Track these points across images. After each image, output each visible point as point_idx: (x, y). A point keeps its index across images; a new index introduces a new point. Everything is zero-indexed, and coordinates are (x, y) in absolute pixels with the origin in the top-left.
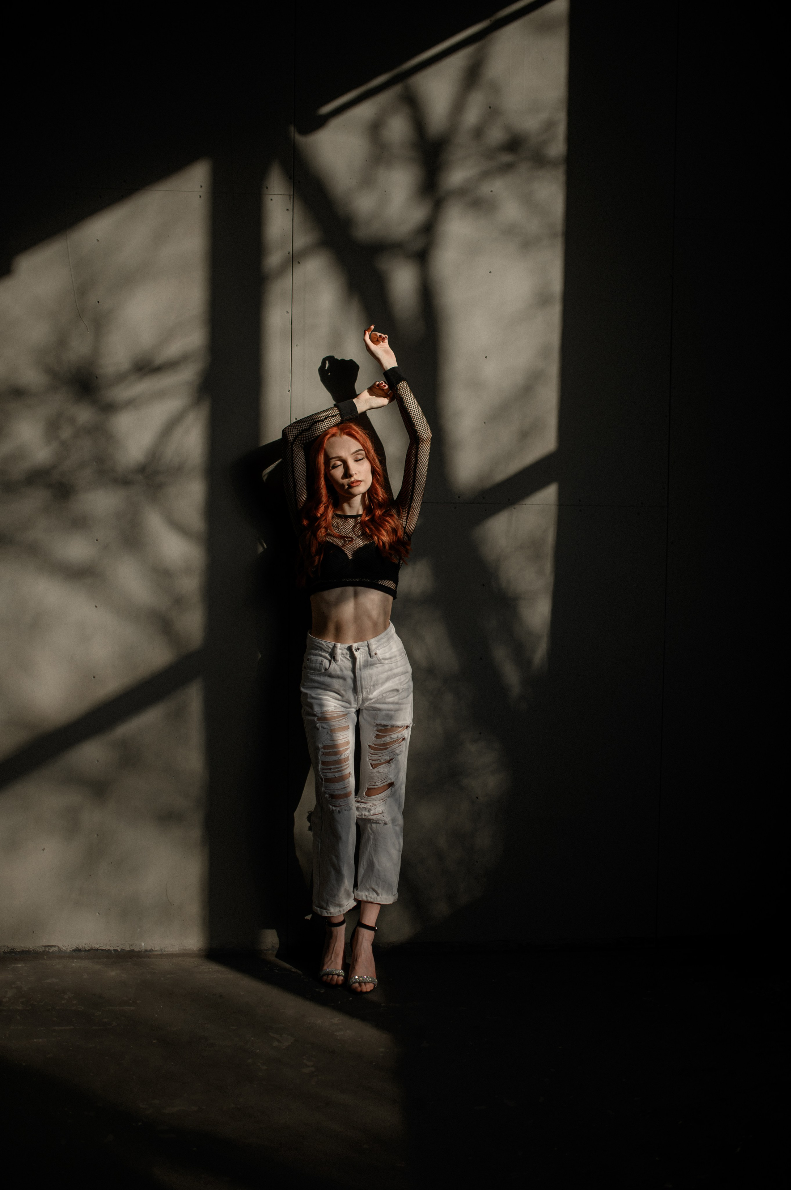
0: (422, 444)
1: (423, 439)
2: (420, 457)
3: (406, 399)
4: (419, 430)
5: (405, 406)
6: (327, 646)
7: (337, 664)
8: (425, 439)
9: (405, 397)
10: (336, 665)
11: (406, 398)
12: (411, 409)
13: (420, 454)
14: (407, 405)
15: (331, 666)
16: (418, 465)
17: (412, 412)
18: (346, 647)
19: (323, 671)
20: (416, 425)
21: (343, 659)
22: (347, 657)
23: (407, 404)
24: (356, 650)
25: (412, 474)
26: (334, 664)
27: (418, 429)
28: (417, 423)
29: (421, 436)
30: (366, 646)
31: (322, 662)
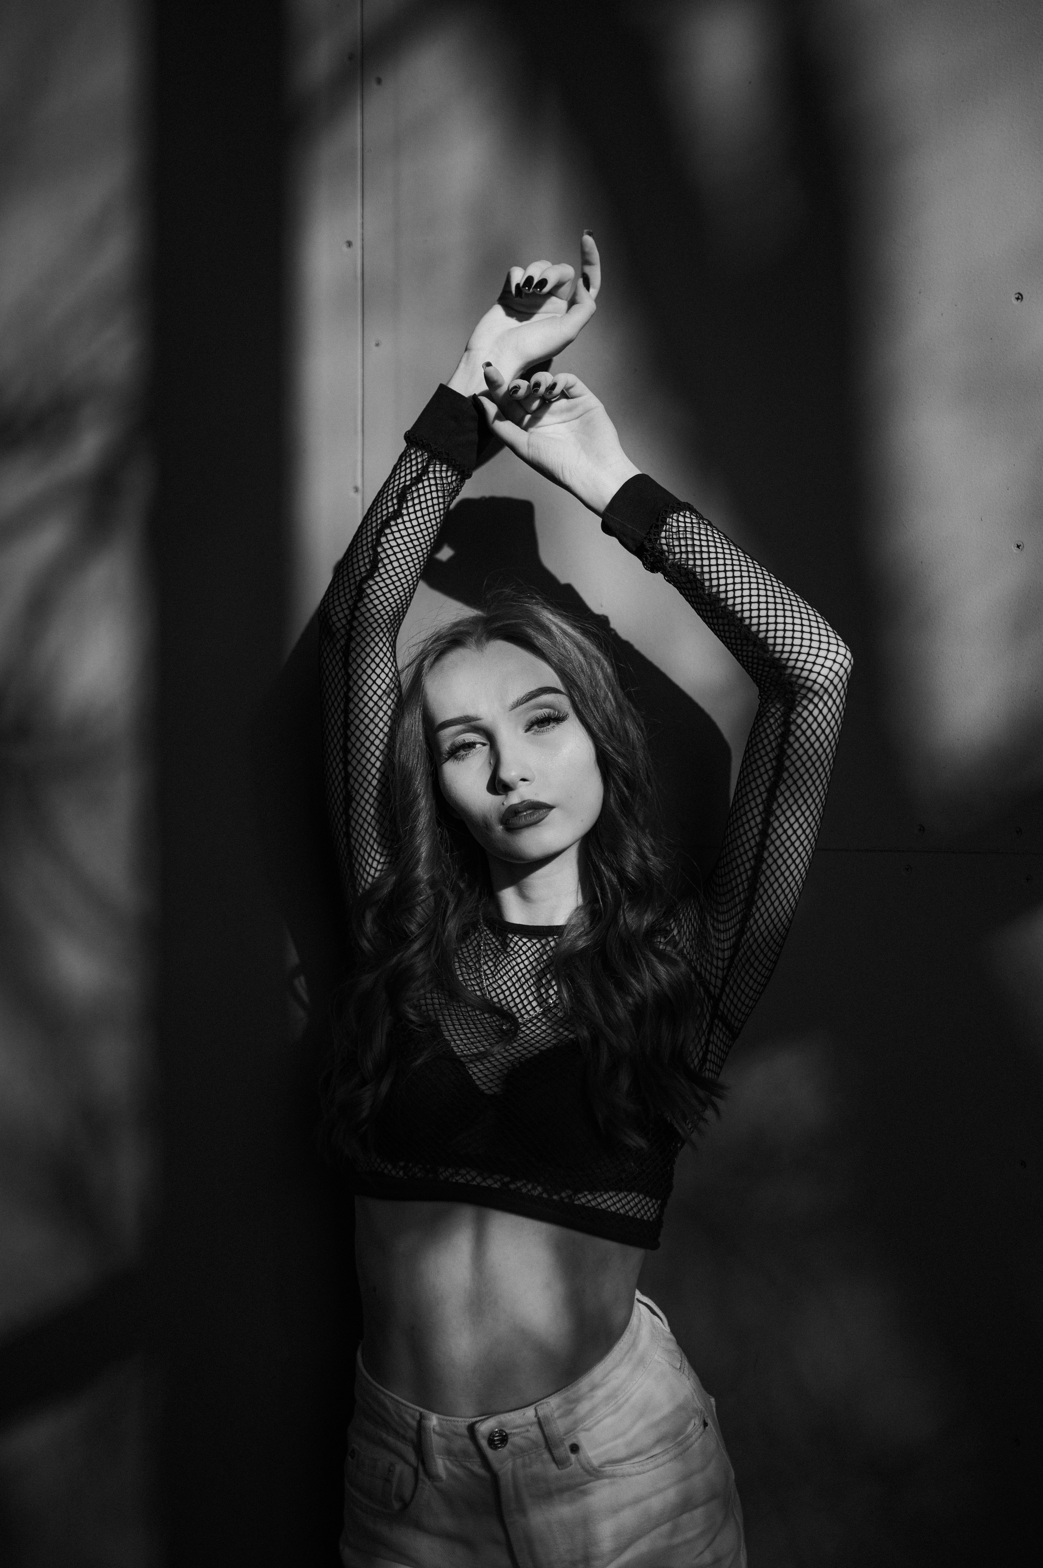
6: (400, 1417)
7: (436, 1488)
15: (418, 1493)
18: (460, 1431)
19: (396, 1505)
21: (454, 1469)
22: (470, 1466)
24: (491, 1442)
26: (426, 1487)
30: (531, 1424)
31: (390, 1471)
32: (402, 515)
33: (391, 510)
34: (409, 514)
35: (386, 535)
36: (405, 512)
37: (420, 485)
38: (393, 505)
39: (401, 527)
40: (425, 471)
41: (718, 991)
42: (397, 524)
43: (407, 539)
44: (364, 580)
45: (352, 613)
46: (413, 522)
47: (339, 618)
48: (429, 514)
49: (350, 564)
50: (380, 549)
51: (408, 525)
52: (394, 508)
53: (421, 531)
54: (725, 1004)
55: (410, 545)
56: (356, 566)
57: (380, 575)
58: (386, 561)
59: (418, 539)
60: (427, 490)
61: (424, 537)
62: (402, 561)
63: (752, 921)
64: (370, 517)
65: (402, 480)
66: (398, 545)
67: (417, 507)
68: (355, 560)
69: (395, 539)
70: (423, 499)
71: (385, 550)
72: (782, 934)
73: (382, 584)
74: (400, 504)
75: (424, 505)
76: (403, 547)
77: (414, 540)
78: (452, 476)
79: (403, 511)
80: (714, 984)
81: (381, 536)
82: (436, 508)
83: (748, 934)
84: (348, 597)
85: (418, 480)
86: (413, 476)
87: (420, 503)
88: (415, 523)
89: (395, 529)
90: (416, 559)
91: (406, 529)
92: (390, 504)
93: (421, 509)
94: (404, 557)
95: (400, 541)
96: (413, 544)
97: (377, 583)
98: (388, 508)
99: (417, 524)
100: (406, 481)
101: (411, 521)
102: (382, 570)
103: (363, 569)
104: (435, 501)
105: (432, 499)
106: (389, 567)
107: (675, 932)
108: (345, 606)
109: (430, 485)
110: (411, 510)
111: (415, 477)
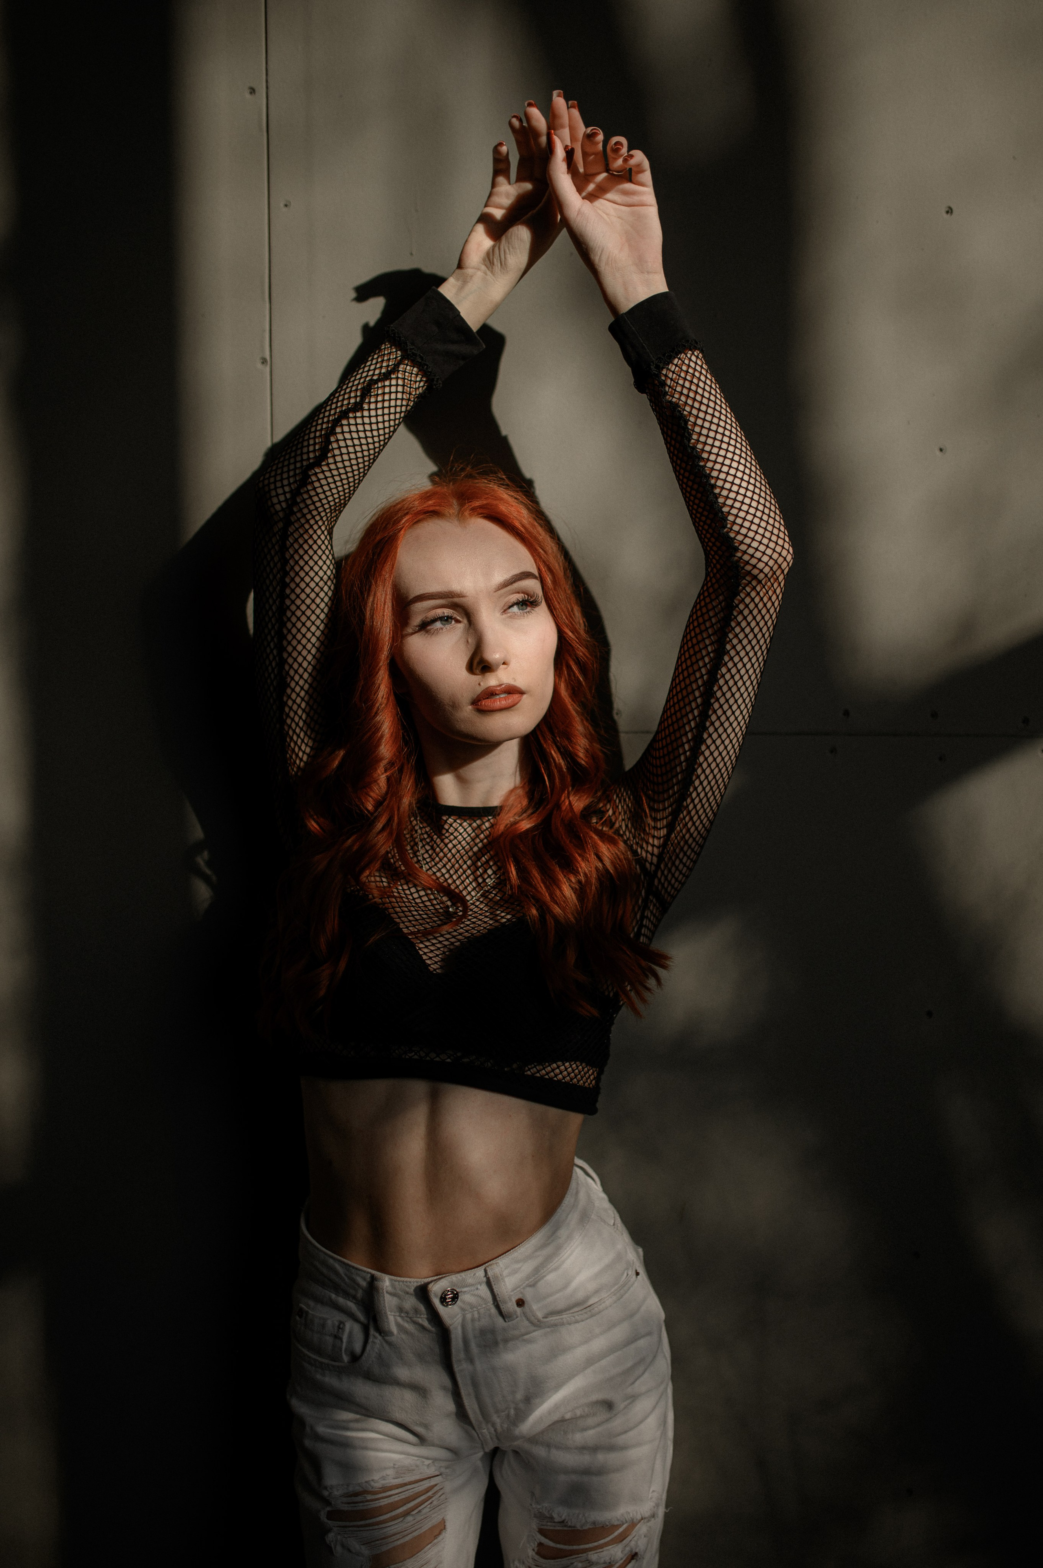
0: (748, 594)
1: (755, 577)
2: (735, 641)
3: (699, 422)
4: (742, 542)
5: (694, 448)
6: (349, 1278)
7: (387, 1342)
8: (761, 576)
9: (695, 412)
10: (385, 1345)
11: (697, 417)
12: (715, 462)
13: (737, 630)
14: (700, 446)
15: (368, 1348)
16: (724, 670)
17: (720, 471)
18: (412, 1290)
19: (346, 1358)
20: (734, 523)
21: (406, 1325)
22: (420, 1321)
23: (702, 439)
24: (443, 1300)
25: (699, 700)
26: (377, 1341)
27: (740, 538)
28: (737, 516)
29: (747, 563)
30: (480, 1283)
31: (340, 1328)
32: (362, 409)
33: (352, 401)
34: (369, 410)
35: (342, 425)
36: (366, 406)
37: (387, 383)
38: (356, 397)
39: (359, 421)
40: (395, 369)
41: (653, 868)
42: (355, 418)
43: (362, 435)
44: (311, 466)
45: (293, 498)
46: (372, 419)
47: (279, 499)
48: (390, 414)
49: (299, 446)
50: (332, 439)
51: (367, 420)
52: (356, 400)
53: (378, 429)
54: (659, 880)
55: (363, 441)
56: (305, 450)
57: (328, 464)
58: (337, 452)
59: (373, 437)
60: (393, 389)
61: (379, 436)
62: (353, 456)
63: (689, 800)
64: (330, 403)
65: (371, 373)
66: (352, 439)
67: (380, 405)
68: (305, 444)
69: (350, 432)
70: (387, 397)
71: (337, 441)
72: (706, 825)
73: (328, 474)
74: (363, 397)
75: (386, 404)
76: (356, 442)
77: (369, 437)
78: (420, 382)
79: (364, 406)
80: (650, 861)
81: (337, 426)
82: (398, 409)
83: (685, 813)
84: (292, 480)
85: (387, 376)
86: (382, 372)
87: (383, 401)
88: (374, 420)
89: (352, 421)
90: (366, 456)
91: (364, 424)
92: (353, 395)
93: (383, 408)
94: (356, 452)
95: (355, 435)
96: (367, 441)
97: (323, 472)
98: (349, 398)
99: (375, 421)
100: (373, 375)
101: (370, 417)
102: (331, 460)
103: (312, 455)
104: (399, 403)
105: (396, 399)
106: (338, 459)
107: (610, 812)
108: (287, 489)
109: (397, 385)
110: (373, 406)
111: (384, 373)
